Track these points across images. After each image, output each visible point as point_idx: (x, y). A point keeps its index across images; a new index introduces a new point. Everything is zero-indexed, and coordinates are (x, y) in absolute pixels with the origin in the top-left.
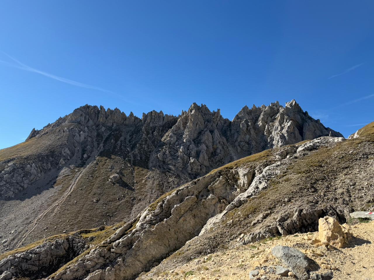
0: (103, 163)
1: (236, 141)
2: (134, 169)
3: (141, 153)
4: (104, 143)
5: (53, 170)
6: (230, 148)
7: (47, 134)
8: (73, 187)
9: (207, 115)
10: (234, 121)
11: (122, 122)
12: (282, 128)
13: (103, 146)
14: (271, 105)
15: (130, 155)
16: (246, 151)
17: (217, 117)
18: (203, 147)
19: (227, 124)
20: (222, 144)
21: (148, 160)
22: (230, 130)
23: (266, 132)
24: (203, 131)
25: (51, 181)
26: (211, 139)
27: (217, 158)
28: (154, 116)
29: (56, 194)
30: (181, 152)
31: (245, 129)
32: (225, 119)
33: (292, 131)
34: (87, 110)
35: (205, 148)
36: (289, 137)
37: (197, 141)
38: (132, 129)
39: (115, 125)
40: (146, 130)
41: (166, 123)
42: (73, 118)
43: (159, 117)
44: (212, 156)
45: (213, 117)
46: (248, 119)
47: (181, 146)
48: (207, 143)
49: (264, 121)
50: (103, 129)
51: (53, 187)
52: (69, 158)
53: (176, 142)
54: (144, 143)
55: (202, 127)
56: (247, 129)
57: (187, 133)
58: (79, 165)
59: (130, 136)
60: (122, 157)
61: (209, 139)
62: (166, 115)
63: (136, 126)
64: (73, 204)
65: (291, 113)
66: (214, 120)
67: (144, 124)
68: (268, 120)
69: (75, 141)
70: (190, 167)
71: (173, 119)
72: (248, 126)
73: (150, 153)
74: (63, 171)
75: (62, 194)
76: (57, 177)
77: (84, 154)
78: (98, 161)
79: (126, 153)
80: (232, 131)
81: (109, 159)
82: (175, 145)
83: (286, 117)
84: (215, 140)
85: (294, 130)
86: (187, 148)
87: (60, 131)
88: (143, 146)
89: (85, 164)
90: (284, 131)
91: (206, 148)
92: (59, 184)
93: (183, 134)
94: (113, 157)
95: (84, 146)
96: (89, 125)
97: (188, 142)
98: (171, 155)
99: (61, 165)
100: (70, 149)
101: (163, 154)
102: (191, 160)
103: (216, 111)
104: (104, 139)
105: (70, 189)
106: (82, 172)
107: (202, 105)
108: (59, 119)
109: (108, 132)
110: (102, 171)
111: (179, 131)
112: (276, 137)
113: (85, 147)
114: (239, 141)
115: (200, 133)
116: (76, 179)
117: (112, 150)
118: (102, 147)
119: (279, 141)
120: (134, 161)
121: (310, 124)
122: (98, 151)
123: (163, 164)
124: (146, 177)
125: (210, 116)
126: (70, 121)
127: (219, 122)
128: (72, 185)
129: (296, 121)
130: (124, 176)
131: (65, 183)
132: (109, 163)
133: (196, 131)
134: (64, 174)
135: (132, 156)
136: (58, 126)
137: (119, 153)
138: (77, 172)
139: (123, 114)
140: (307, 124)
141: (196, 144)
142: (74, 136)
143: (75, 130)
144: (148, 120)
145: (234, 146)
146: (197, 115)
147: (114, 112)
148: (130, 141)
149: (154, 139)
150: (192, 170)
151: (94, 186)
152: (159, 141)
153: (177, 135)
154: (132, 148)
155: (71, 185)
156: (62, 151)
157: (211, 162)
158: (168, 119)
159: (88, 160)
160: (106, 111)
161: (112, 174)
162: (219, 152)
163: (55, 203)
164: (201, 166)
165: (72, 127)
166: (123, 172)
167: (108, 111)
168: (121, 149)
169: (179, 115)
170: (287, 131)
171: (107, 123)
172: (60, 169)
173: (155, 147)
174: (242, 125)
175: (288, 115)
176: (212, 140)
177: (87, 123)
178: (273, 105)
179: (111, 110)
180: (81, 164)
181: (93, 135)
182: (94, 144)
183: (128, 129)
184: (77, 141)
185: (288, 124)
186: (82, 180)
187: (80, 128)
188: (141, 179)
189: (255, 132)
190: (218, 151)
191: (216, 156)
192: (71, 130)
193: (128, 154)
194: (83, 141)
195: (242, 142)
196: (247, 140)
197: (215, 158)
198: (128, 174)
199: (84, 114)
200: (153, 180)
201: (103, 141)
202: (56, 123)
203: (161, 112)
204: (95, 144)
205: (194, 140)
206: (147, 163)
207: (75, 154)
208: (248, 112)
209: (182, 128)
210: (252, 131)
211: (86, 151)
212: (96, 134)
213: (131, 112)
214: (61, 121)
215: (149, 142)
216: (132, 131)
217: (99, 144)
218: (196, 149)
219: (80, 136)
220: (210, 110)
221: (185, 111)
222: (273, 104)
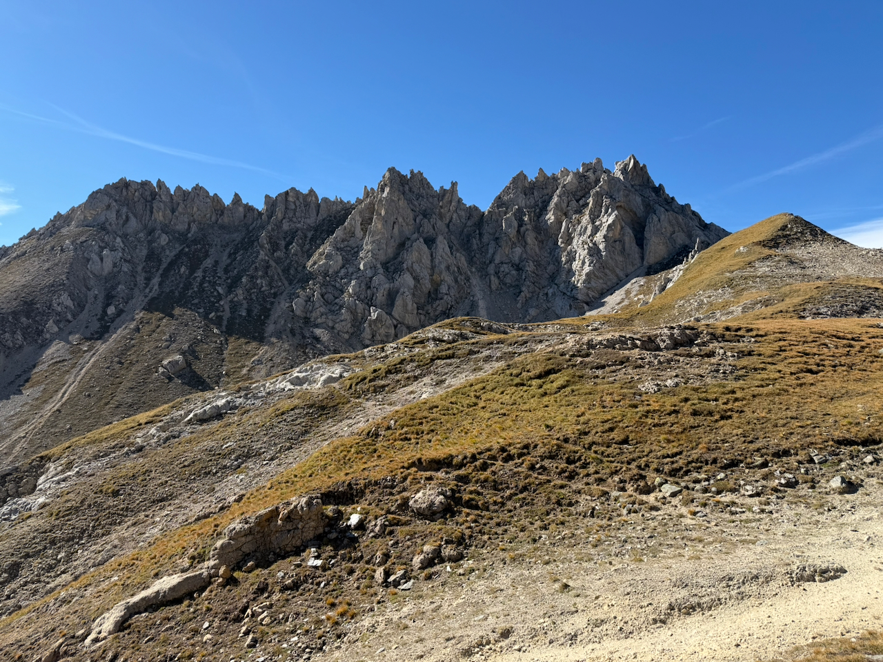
0: (152, 327)
1: (490, 262)
2: (227, 340)
3: (251, 299)
4: (162, 275)
5: (28, 349)
6: (475, 281)
7: (23, 258)
8: (70, 388)
9: (423, 197)
10: (489, 212)
11: (214, 219)
12: (596, 230)
13: (159, 285)
14: (581, 170)
15: (222, 306)
16: (511, 286)
17: (451, 202)
18: (408, 279)
19: (475, 219)
20: (454, 271)
21: (267, 317)
22: (480, 234)
23: (561, 238)
24: (409, 239)
25: (19, 376)
26: (426, 260)
27: (440, 306)
28: (294, 203)
29: (26, 408)
30: (350, 296)
31: (512, 232)
32: (470, 207)
33: (617, 237)
34: (124, 193)
35: (411, 282)
36: (609, 251)
37: (392, 266)
38: (237, 237)
39: (194, 228)
40: (270, 239)
41: (324, 220)
42: (88, 215)
43: (307, 205)
44: (428, 302)
45: (441, 204)
46: (523, 205)
47: (351, 280)
48: (418, 271)
49: (562, 210)
50: (164, 240)
51: (20, 392)
52: (70, 317)
53: (341, 268)
54: (260, 273)
55: (407, 230)
56: (518, 231)
57: (369, 247)
58: (92, 334)
59: (230, 255)
60: (201, 310)
61: (423, 261)
62: (325, 200)
63: (248, 229)
64: (62, 432)
65: (619, 191)
66: (442, 210)
67: (269, 222)
68: (569, 208)
69: (89, 274)
70: (368, 330)
71: (343, 209)
72: (521, 223)
73: (274, 298)
74: (50, 351)
75: (39, 408)
76: (34, 366)
77: (108, 305)
78: (141, 323)
79: (212, 299)
80: (485, 237)
81: (167, 318)
82: (337, 276)
83: (606, 201)
84: (437, 261)
85: (623, 234)
86: (367, 284)
87: (53, 248)
88: (259, 281)
89: (108, 332)
90: (599, 237)
91: (413, 282)
92: (38, 383)
93: (360, 248)
94: (177, 311)
95: (112, 286)
96: (130, 231)
97: (371, 268)
98: (327, 303)
99: (48, 336)
100: (74, 295)
101: (306, 301)
102: (372, 314)
103: (448, 187)
104: (164, 266)
105: (60, 395)
106: (98, 350)
107: (412, 172)
108: (55, 217)
109: (177, 245)
110: (146, 348)
111: (352, 242)
112: (580, 251)
113: (113, 288)
114: (497, 262)
115: (402, 246)
116: (81, 370)
117: (180, 293)
118: (156, 287)
119: (586, 260)
120: (231, 321)
121: (663, 217)
122: (146, 297)
123: (302, 326)
124: (253, 359)
125: (431, 200)
126: (81, 222)
127: (455, 216)
128: (67, 385)
129: (631, 211)
130: (197, 358)
131: (53, 381)
132: (167, 326)
133: (393, 240)
134: (52, 359)
135: (227, 308)
136: (51, 236)
137: (196, 301)
138: (85, 351)
139: (216, 199)
140: (655, 217)
141: (389, 272)
142: (88, 260)
143: (91, 245)
144: (279, 214)
145: (484, 275)
146: (396, 199)
147: (192, 194)
148: (226, 271)
149: (288, 261)
150: (373, 337)
151: (122, 387)
152: (300, 268)
153: (345, 251)
154: (231, 288)
155: (64, 384)
156: (52, 301)
157: (423, 317)
158: (329, 210)
159: (117, 320)
160: (172, 192)
161: (168, 355)
162: (444, 292)
163: (19, 430)
164: (395, 327)
165: (83, 239)
166: (198, 349)
167: (177, 194)
168: (201, 289)
169: (358, 198)
170: (605, 237)
171: (175, 224)
172: (45, 345)
173: (290, 284)
174: (507, 223)
175: (611, 197)
176: (429, 262)
177: (123, 226)
178: (586, 169)
179: (184, 191)
180: (97, 332)
181: (137, 257)
182: (138, 279)
183: (228, 236)
184: (96, 273)
185: (608, 220)
186: (93, 371)
187: (103, 241)
188: (239, 364)
189: (536, 238)
190: (444, 289)
191: (438, 301)
192: (80, 247)
193: (218, 302)
194: (110, 273)
195: (505, 265)
196: (516, 260)
197: (434, 306)
198: (211, 354)
199: (115, 204)
200: (268, 367)
201: (160, 272)
202: (47, 228)
203: (311, 191)
204: (140, 279)
205: (385, 265)
206: (263, 323)
207: (86, 307)
208: (525, 187)
209: (359, 233)
210: (530, 238)
211: (113, 297)
212: (145, 252)
213: (236, 195)
214: (59, 222)
215: (276, 269)
216: (236, 243)
217: (148, 279)
218: (387, 286)
219: (102, 260)
220: (432, 184)
221: (372, 189)
222: (587, 167)
